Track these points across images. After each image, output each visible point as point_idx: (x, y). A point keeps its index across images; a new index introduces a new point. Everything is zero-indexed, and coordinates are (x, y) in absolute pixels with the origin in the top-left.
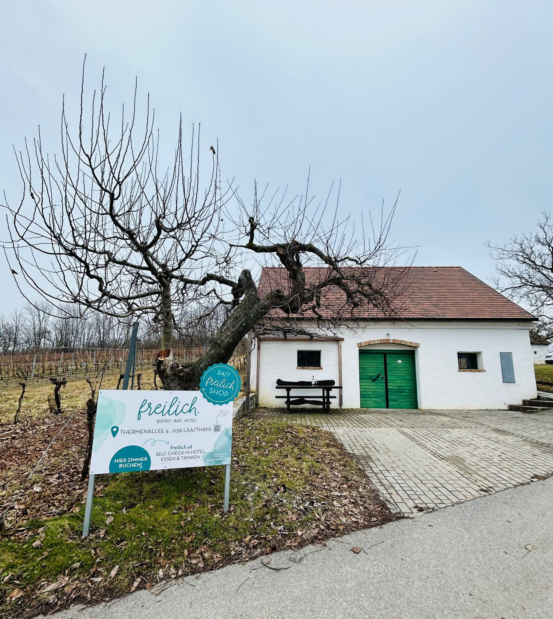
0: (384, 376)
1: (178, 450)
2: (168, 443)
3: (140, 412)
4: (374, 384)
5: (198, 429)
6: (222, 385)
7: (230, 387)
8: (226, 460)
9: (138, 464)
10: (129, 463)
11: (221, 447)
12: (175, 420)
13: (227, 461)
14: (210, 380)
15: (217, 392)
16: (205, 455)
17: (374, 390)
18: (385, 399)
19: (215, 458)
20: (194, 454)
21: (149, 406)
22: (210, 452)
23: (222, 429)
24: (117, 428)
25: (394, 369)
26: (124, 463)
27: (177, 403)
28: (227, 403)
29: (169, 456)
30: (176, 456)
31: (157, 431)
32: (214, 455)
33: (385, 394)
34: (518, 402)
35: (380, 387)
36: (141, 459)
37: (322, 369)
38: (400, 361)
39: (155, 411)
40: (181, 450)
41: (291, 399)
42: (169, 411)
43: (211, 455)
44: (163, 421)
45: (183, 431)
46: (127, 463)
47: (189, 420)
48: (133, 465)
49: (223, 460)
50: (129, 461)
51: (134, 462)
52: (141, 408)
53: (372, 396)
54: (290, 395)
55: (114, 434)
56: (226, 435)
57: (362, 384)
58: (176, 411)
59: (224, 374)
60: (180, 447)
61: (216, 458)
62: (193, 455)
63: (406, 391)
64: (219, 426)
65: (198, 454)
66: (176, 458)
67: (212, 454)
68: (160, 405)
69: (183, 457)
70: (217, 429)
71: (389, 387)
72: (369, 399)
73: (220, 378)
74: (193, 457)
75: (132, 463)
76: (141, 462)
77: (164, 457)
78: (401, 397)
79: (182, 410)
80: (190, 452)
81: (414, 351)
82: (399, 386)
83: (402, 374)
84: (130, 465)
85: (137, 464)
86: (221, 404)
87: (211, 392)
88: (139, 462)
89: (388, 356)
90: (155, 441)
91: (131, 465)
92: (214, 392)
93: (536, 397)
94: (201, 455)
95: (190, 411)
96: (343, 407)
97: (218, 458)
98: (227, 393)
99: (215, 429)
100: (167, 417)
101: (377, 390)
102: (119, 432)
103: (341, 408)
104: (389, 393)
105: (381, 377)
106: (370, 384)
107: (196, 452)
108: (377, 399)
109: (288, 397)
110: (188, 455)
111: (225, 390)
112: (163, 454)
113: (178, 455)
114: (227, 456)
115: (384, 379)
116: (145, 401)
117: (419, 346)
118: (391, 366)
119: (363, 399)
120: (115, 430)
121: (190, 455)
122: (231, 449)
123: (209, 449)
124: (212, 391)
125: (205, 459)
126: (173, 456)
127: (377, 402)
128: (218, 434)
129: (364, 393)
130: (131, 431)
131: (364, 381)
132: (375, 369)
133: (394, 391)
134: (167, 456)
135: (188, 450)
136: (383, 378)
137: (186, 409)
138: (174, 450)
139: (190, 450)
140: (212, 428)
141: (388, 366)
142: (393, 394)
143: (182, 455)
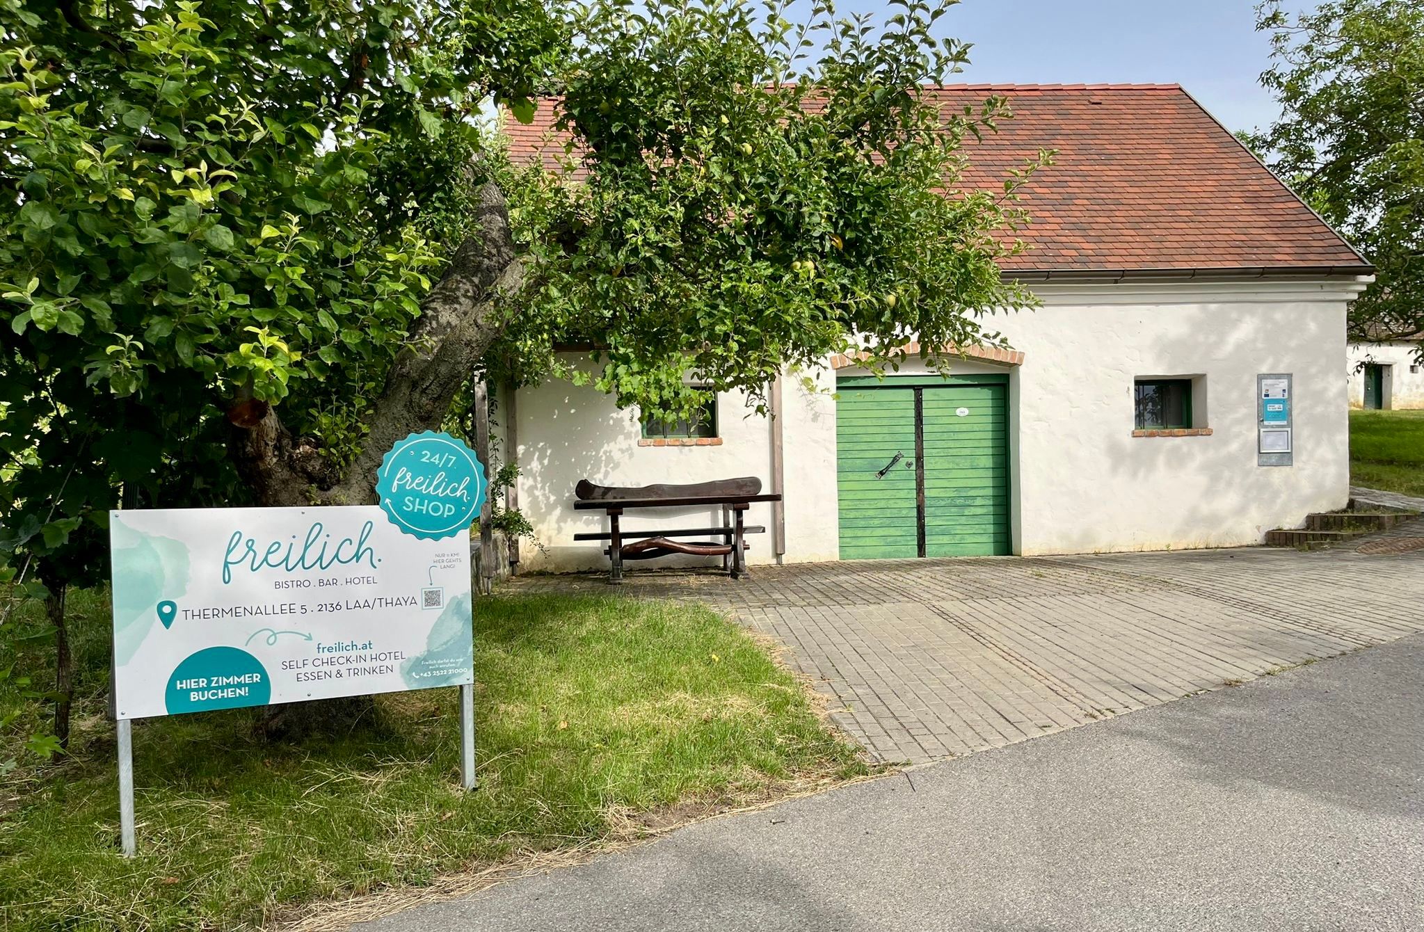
0: (913, 461)
1: (336, 654)
2: (309, 638)
3: (226, 564)
4: (881, 485)
5: (383, 601)
6: (436, 488)
7: (458, 494)
8: (460, 674)
9: (238, 691)
10: (214, 688)
11: (445, 643)
12: (321, 581)
13: (465, 677)
14: (404, 477)
15: (425, 508)
16: (407, 665)
17: (882, 504)
18: (915, 531)
19: (432, 670)
20: (379, 663)
21: (250, 548)
22: (418, 655)
23: (446, 599)
24: (173, 605)
25: (945, 436)
26: (203, 689)
27: (322, 539)
28: (452, 534)
29: (316, 670)
30: (334, 669)
31: (277, 610)
32: (430, 662)
33: (914, 513)
34: (1293, 521)
35: (902, 494)
36: (245, 679)
37: (720, 443)
38: (962, 411)
39: (266, 559)
40: (345, 653)
41: (625, 542)
42: (303, 558)
43: (419, 665)
44: (290, 584)
45: (344, 607)
46: (209, 688)
47: (356, 581)
48: (225, 694)
49: (454, 675)
50: (213, 685)
51: (228, 686)
52: (229, 552)
53: (876, 522)
54: (622, 530)
55: (167, 620)
56: (457, 613)
57: (846, 486)
58: (321, 558)
59: (440, 460)
60: (339, 647)
61: (436, 670)
62: (375, 664)
63: (979, 502)
64: (437, 593)
65: (388, 663)
66: (334, 673)
67: (425, 660)
68: (277, 545)
69: (352, 671)
70: (432, 599)
71: (927, 493)
72: (868, 532)
73: (430, 470)
74: (377, 670)
75: (222, 688)
76: (245, 685)
77: (303, 671)
78: (963, 520)
79: (336, 556)
80: (368, 659)
81: (1007, 377)
82: (957, 489)
83: (967, 452)
84: (217, 694)
85: (235, 691)
86: (436, 538)
87: (408, 507)
88: (240, 686)
89: (926, 393)
90: (275, 634)
91: (220, 695)
92: (417, 507)
93: (1344, 503)
94: (396, 664)
95: (357, 557)
96: (785, 560)
97: (439, 669)
98: (450, 510)
99: (426, 600)
100: (299, 574)
101: (891, 504)
102: (179, 614)
103: (779, 563)
104: (927, 511)
105: (903, 462)
106: (871, 485)
107: (383, 657)
108: (892, 531)
109: (616, 535)
110: (362, 665)
111: (445, 500)
112: (300, 664)
113: (337, 667)
114: (463, 665)
115: (914, 467)
116: (238, 535)
117: (1021, 360)
118: (936, 428)
119: (849, 533)
120: (167, 609)
121: (368, 665)
122: (471, 649)
123: (417, 649)
124: (410, 505)
125: (408, 673)
126: (326, 668)
127: (889, 539)
128: (436, 612)
129: (852, 514)
130: (209, 612)
131: (851, 476)
132: (888, 438)
133: (943, 503)
134: (309, 668)
135: (362, 653)
136: (909, 465)
137: (348, 552)
138: (326, 655)
139: (368, 652)
140: (420, 599)
141: (926, 429)
142: (938, 512)
143: (349, 665)
